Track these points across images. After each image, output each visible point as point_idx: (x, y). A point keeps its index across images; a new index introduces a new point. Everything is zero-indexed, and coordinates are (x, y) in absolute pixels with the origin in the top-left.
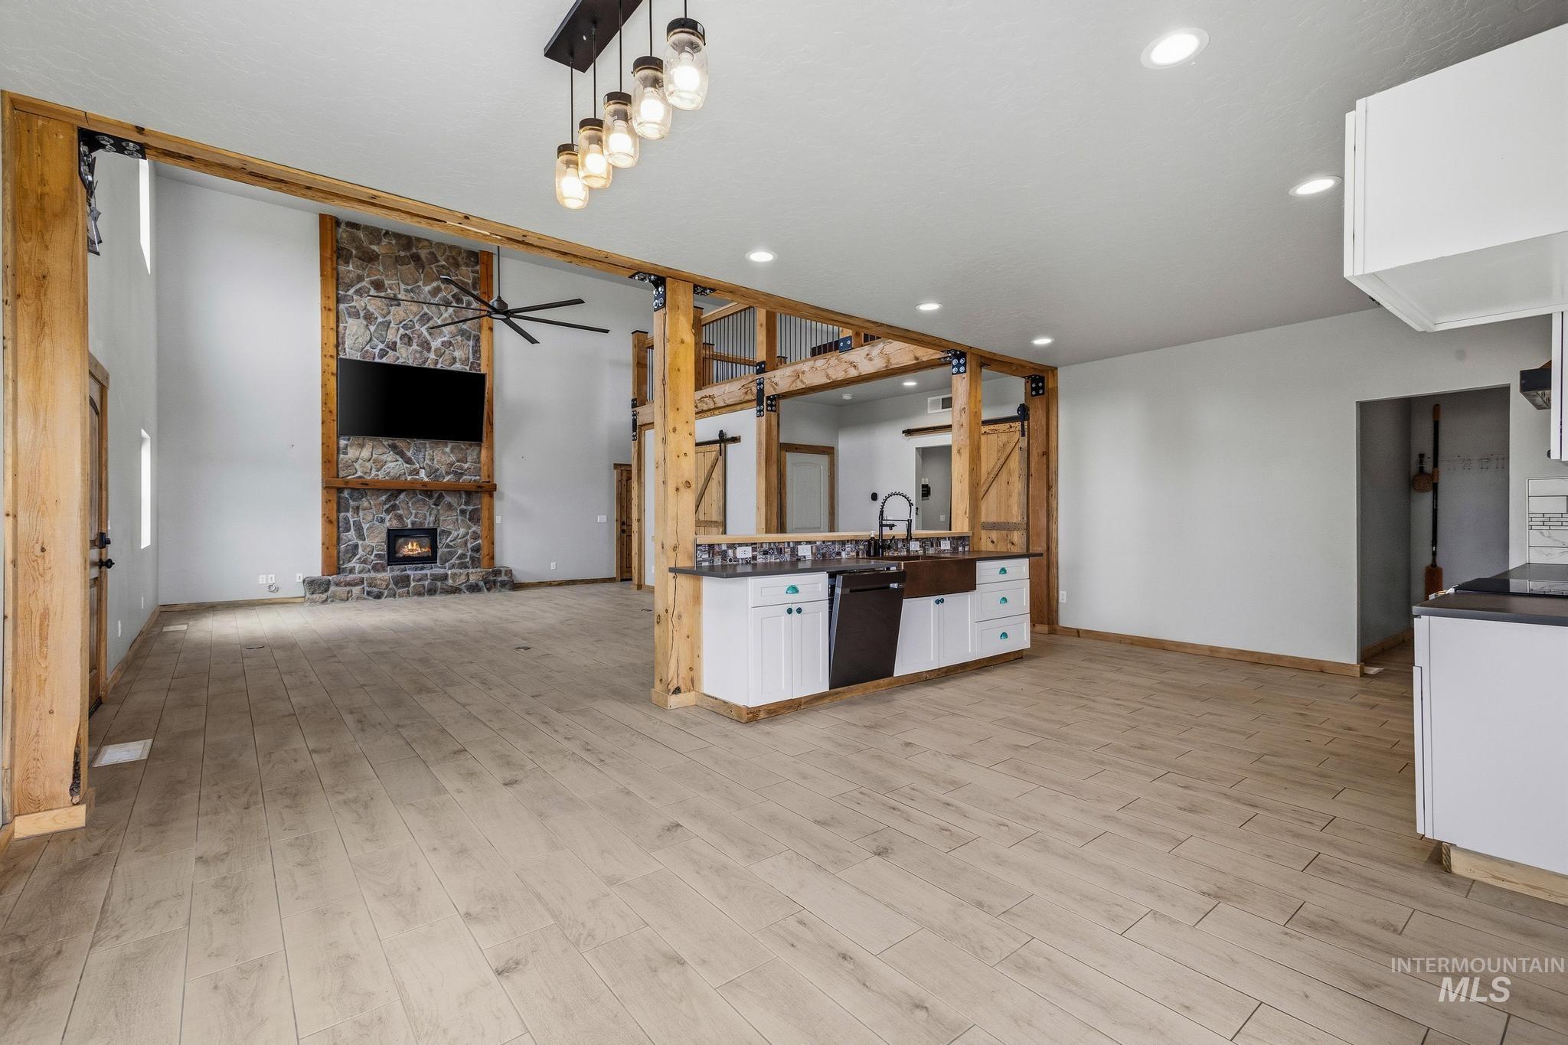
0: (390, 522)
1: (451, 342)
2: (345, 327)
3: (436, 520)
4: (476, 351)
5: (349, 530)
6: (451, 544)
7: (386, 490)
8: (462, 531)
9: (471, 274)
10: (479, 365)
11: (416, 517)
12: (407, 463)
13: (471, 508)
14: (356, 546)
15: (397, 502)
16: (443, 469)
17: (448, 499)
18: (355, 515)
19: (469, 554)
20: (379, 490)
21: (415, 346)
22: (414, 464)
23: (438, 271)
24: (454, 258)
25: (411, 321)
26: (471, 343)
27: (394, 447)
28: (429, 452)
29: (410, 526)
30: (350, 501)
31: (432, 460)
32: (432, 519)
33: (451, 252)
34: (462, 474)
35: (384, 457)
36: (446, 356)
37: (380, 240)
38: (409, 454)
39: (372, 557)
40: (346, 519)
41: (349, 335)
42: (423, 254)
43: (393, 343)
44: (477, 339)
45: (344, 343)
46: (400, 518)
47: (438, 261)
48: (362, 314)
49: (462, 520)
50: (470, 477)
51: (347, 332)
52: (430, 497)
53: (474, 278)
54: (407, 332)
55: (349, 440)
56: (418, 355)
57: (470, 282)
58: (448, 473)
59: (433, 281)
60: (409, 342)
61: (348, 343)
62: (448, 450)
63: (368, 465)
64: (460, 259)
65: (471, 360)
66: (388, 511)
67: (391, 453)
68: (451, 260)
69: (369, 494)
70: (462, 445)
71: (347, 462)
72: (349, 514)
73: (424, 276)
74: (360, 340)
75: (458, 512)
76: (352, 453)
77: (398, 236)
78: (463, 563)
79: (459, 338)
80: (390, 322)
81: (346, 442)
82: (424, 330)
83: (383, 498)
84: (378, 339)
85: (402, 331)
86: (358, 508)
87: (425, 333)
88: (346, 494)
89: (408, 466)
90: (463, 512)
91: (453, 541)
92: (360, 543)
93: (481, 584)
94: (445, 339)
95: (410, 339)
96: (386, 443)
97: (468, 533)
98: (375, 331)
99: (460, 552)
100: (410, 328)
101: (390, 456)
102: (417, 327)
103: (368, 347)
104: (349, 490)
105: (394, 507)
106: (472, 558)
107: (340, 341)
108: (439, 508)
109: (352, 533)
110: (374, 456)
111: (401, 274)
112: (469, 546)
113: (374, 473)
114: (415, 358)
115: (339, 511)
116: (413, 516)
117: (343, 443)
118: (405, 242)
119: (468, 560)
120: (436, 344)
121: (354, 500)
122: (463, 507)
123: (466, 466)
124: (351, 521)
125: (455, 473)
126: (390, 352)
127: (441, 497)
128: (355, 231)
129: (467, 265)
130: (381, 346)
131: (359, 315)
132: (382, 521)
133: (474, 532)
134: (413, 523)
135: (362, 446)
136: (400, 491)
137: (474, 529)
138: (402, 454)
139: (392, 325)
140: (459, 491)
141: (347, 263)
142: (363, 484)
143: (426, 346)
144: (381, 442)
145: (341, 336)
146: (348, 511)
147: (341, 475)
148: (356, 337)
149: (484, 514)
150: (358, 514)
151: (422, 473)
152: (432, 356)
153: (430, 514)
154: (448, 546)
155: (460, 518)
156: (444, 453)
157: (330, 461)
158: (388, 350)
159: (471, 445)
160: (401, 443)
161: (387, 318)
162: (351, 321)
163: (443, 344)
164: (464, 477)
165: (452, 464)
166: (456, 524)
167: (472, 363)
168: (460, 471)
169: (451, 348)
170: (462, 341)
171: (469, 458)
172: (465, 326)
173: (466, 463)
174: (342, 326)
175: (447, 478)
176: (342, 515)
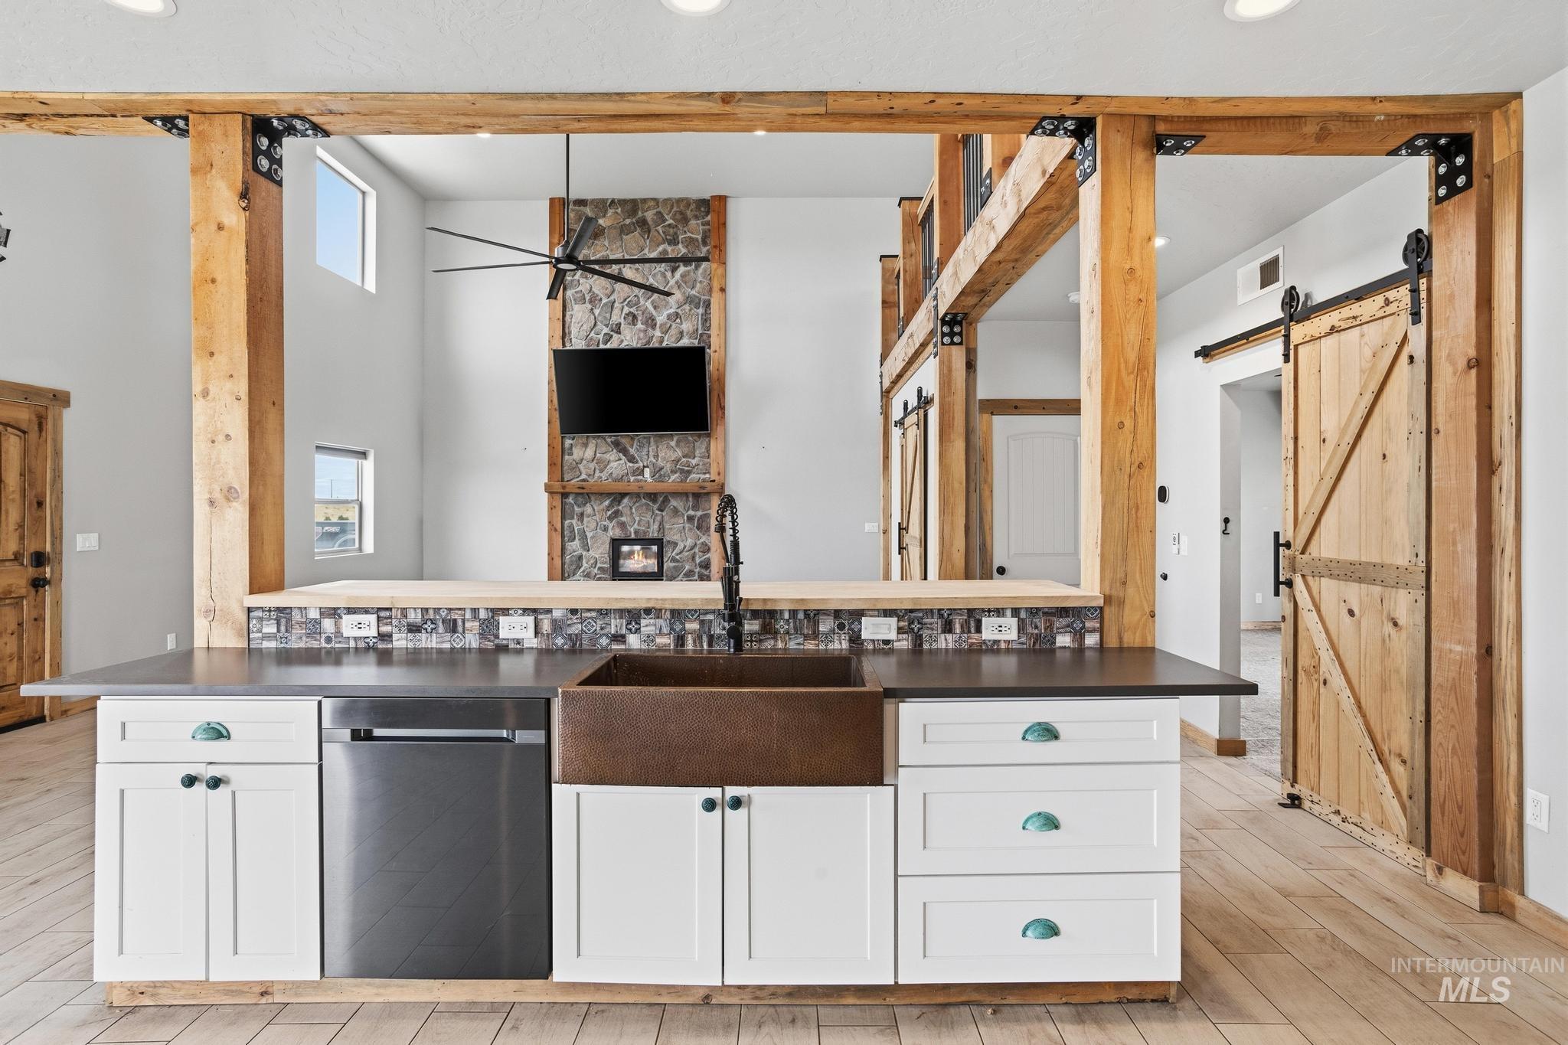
0: (615, 532)
1: (677, 314)
2: (571, 315)
3: (661, 528)
4: (706, 320)
5: (574, 539)
6: (677, 557)
7: (609, 495)
8: (689, 542)
9: (701, 227)
10: (710, 336)
11: (639, 524)
12: (630, 462)
13: (699, 513)
14: (580, 557)
15: (620, 508)
16: (668, 467)
17: (674, 503)
18: (579, 523)
19: (697, 570)
20: (602, 494)
21: (640, 326)
22: (637, 462)
23: (664, 232)
24: (681, 213)
25: (635, 296)
26: (701, 311)
27: (617, 444)
28: (653, 447)
29: (633, 536)
30: (575, 507)
31: (656, 456)
32: (656, 527)
33: (678, 207)
34: (689, 472)
35: (607, 456)
36: (673, 331)
37: (606, 211)
38: (632, 451)
39: (596, 571)
40: (571, 526)
41: (575, 323)
42: (649, 215)
43: (616, 325)
44: (708, 305)
45: (570, 333)
46: (623, 525)
47: (664, 221)
48: (588, 297)
49: (690, 529)
50: (698, 476)
51: (573, 320)
52: (654, 501)
53: (704, 232)
54: (631, 310)
55: (573, 439)
56: (642, 335)
57: (699, 237)
58: (673, 472)
59: (658, 246)
60: (633, 321)
61: (574, 330)
62: (673, 443)
63: (592, 465)
64: (688, 213)
65: (700, 332)
66: (610, 518)
67: (615, 450)
68: (678, 216)
69: (593, 498)
70: (689, 436)
71: (571, 464)
72: (574, 522)
73: (650, 242)
74: (585, 327)
75: (686, 518)
76: (577, 453)
77: (623, 202)
79: (687, 307)
80: (614, 302)
81: (571, 442)
82: (649, 305)
83: (607, 503)
84: (602, 322)
85: (626, 310)
86: (582, 514)
87: (651, 308)
88: (571, 500)
89: (631, 465)
90: (690, 519)
91: (680, 553)
92: (584, 553)
94: (672, 311)
95: (635, 317)
96: (609, 440)
97: (696, 544)
98: (599, 314)
99: (687, 567)
100: (635, 305)
101: (613, 455)
102: (642, 302)
103: (592, 334)
104: (574, 495)
105: (617, 514)
106: (701, 576)
107: (567, 331)
108: (664, 514)
109: (577, 542)
110: (598, 455)
111: (625, 245)
112: (698, 560)
113: (597, 474)
114: (639, 339)
115: (563, 518)
116: (637, 522)
117: (568, 442)
118: (628, 207)
119: (696, 577)
120: (661, 319)
121: (579, 506)
122: (691, 512)
123: (694, 462)
124: (576, 529)
125: (682, 471)
126: (615, 335)
127: (666, 500)
128: (582, 208)
129: (696, 217)
130: (606, 330)
131: (585, 299)
132: (605, 529)
133: (702, 544)
134: (636, 532)
135: (586, 445)
136: (623, 495)
137: (701, 540)
138: (624, 451)
139: (616, 305)
140: (686, 494)
142: (579, 488)
143: (651, 322)
144: (605, 439)
145: (567, 326)
146: (573, 518)
147: (566, 479)
148: (580, 324)
150: (582, 521)
151: (647, 472)
152: (658, 333)
153: (654, 522)
154: (674, 560)
155: (687, 525)
156: (669, 447)
157: (557, 462)
158: (612, 333)
159: (699, 436)
160: (624, 438)
161: (612, 298)
162: (576, 307)
163: (669, 317)
164: (693, 476)
165: (679, 461)
166: (683, 534)
167: (701, 335)
168: (686, 468)
169: (678, 320)
170: (690, 310)
171: (697, 453)
172: (693, 292)
173: (694, 458)
174: (568, 314)
175: (673, 478)
176: (567, 522)
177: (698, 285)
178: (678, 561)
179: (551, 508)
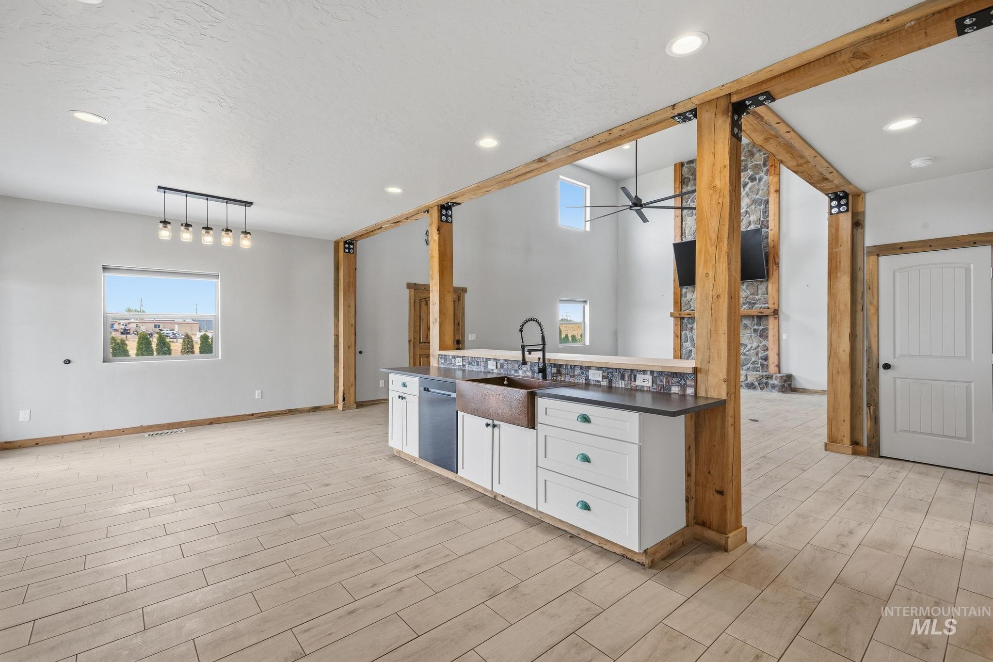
1: (747, 211)
2: (686, 223)
4: (766, 212)
5: (687, 341)
6: (747, 353)
8: (755, 345)
9: (763, 156)
10: (768, 221)
13: (761, 328)
14: (691, 351)
16: (741, 301)
18: (690, 333)
19: (760, 361)
26: (762, 207)
30: (688, 325)
33: (748, 148)
34: (755, 303)
36: (744, 222)
40: (686, 334)
44: (767, 202)
45: (685, 233)
48: (694, 212)
49: (755, 337)
50: (760, 305)
51: (687, 226)
53: (765, 158)
55: (687, 289)
61: (687, 231)
65: (762, 219)
68: (748, 153)
70: (755, 282)
71: (686, 302)
72: (687, 332)
74: (693, 229)
75: (752, 330)
76: (689, 296)
78: (755, 367)
79: (753, 206)
86: (692, 328)
88: (685, 321)
90: (755, 331)
91: (749, 350)
92: (693, 349)
93: (756, 383)
97: (759, 346)
99: (753, 359)
104: (687, 318)
106: (762, 365)
107: (683, 232)
109: (689, 343)
112: (760, 355)
115: (681, 330)
117: (684, 291)
119: (759, 365)
122: (756, 327)
123: (757, 297)
124: (688, 337)
125: (750, 303)
128: (691, 164)
133: (763, 346)
135: (693, 292)
137: (763, 344)
140: (753, 317)
141: (687, 185)
142: (688, 314)
145: (683, 229)
146: (687, 330)
147: (683, 310)
148: (690, 227)
149: (771, 333)
150: (692, 332)
154: (744, 355)
155: (753, 335)
157: (678, 301)
159: (762, 282)
162: (688, 219)
164: (757, 306)
165: (748, 297)
166: (750, 339)
167: (763, 222)
168: (752, 301)
169: (747, 215)
170: (755, 208)
171: (760, 292)
172: (758, 197)
173: (758, 295)
174: (684, 223)
175: (744, 307)
176: (683, 333)
177: (761, 192)
178: (747, 355)
179: (676, 325)
